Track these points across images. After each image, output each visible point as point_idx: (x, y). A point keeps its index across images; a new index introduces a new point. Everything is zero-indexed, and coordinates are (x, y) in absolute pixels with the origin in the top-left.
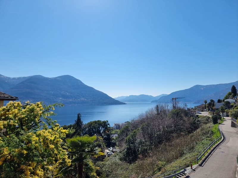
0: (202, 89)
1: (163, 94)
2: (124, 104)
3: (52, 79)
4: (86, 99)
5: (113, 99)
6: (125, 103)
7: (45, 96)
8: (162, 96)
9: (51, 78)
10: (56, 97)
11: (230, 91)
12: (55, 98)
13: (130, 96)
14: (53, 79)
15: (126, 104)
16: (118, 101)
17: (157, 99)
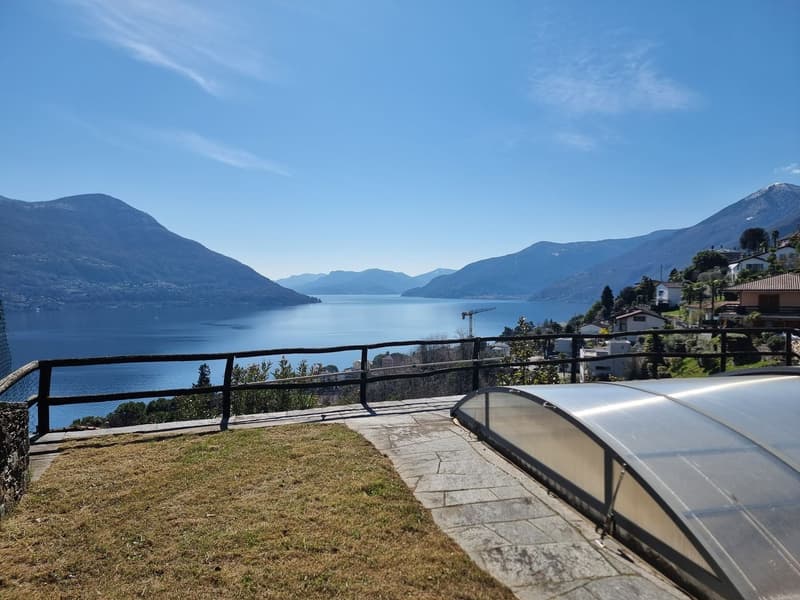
0: (557, 254)
2: (314, 301)
3: (36, 207)
4: (174, 286)
5: (272, 282)
6: (316, 299)
7: (10, 273)
8: (437, 274)
9: (31, 204)
10: (56, 276)
11: (600, 300)
12: (53, 279)
13: (332, 273)
14: (43, 206)
15: (320, 301)
16: (291, 290)
17: (421, 286)
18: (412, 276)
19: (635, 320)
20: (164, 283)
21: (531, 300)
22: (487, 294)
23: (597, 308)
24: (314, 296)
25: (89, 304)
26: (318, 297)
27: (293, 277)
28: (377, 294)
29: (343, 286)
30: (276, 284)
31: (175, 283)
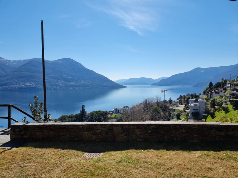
0: (203, 72)
1: (163, 77)
2: (125, 87)
3: (52, 62)
4: (87, 83)
5: (113, 82)
8: (162, 79)
10: (57, 80)
13: (130, 79)
14: (54, 62)
16: (118, 84)
17: (157, 82)
18: (155, 79)
19: (215, 93)
20: (84, 82)
21: (194, 86)
22: (179, 85)
23: (207, 89)
24: (125, 86)
25: (65, 88)
26: (126, 86)
27: (119, 80)
28: (143, 85)
29: (133, 82)
30: (114, 82)
31: (87, 82)
